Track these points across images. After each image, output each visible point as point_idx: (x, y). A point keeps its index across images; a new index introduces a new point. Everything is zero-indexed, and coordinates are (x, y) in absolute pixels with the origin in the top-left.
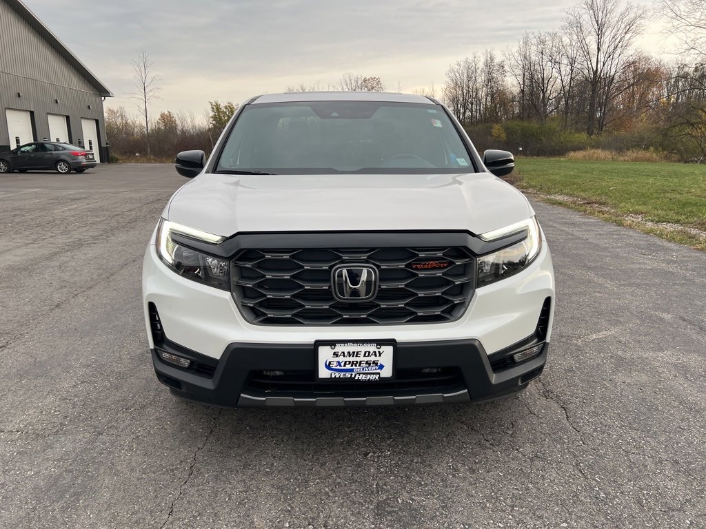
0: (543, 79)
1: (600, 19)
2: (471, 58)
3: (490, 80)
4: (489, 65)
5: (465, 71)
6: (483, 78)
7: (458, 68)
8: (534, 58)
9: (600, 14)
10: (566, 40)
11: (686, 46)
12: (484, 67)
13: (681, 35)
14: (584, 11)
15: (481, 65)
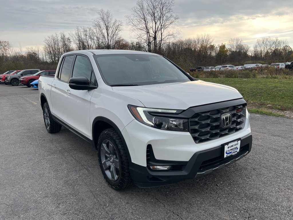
0: (88, 45)
1: (107, 25)
2: (54, 35)
3: (65, 44)
4: (63, 38)
5: (53, 41)
6: (61, 44)
7: (49, 39)
8: (83, 37)
9: (106, 23)
10: (95, 31)
11: (138, 36)
12: (61, 39)
13: (136, 32)
14: (101, 21)
15: (59, 38)
